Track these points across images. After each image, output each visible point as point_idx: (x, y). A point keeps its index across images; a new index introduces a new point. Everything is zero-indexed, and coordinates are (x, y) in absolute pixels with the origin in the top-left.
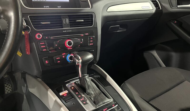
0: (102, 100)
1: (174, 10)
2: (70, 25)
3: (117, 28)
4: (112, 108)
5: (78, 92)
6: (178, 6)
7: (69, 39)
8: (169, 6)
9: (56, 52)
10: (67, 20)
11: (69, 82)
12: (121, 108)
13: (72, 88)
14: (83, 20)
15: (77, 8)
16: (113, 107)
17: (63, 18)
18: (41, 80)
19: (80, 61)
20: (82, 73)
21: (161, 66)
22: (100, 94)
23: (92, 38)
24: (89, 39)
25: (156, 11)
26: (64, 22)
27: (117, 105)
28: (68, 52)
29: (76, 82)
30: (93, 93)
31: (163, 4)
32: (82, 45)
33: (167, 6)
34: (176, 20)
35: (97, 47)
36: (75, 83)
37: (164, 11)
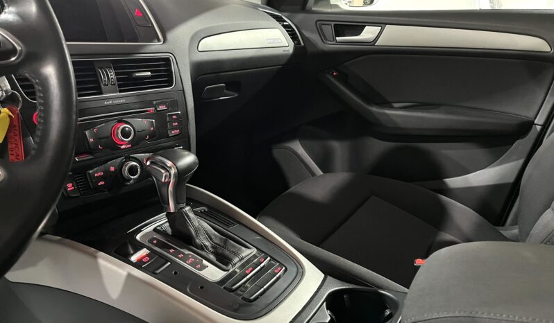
0: (236, 254)
1: (330, 46)
2: (120, 86)
3: (220, 92)
4: (262, 265)
5: (174, 249)
6: (337, 38)
7: (121, 121)
8: (319, 38)
9: (92, 157)
10: (112, 74)
11: (139, 230)
12: (278, 262)
13: (155, 242)
14: (149, 74)
15: (123, 42)
16: (262, 263)
17: (101, 68)
18: (59, 238)
19: (173, 171)
20: (177, 202)
21: (313, 174)
22: (225, 242)
23: (174, 117)
24: (168, 119)
25: (295, 48)
26: (104, 79)
27: (269, 258)
28: (121, 157)
29: (158, 228)
30: (207, 244)
31: (307, 34)
32: (153, 136)
33: (314, 37)
34: (337, 71)
35: (189, 138)
36: (155, 230)
37: (310, 49)
